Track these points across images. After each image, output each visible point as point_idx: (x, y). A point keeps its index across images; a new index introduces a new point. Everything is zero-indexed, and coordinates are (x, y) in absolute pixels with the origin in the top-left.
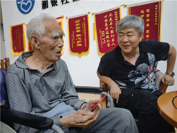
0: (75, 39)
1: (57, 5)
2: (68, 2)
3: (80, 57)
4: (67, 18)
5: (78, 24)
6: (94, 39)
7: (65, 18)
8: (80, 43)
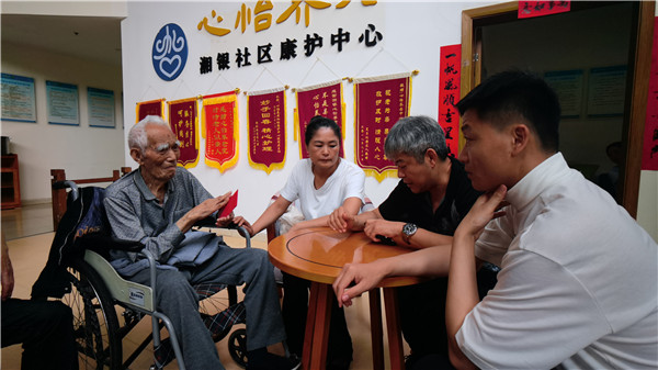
0: (260, 136)
1: (228, 68)
2: (250, 64)
3: (268, 173)
4: (245, 93)
5: (266, 108)
6: (295, 140)
7: (242, 94)
8: (269, 145)
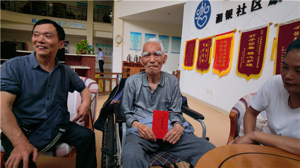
0: (245, 57)
1: (231, 18)
2: (245, 13)
3: (248, 80)
4: (240, 31)
5: (252, 39)
6: (272, 60)
7: (238, 32)
8: (251, 63)
